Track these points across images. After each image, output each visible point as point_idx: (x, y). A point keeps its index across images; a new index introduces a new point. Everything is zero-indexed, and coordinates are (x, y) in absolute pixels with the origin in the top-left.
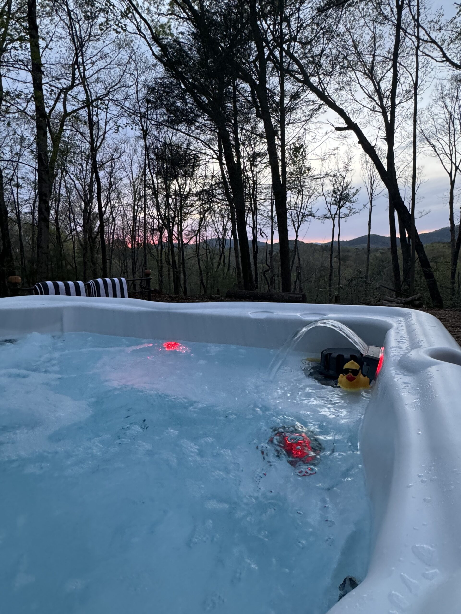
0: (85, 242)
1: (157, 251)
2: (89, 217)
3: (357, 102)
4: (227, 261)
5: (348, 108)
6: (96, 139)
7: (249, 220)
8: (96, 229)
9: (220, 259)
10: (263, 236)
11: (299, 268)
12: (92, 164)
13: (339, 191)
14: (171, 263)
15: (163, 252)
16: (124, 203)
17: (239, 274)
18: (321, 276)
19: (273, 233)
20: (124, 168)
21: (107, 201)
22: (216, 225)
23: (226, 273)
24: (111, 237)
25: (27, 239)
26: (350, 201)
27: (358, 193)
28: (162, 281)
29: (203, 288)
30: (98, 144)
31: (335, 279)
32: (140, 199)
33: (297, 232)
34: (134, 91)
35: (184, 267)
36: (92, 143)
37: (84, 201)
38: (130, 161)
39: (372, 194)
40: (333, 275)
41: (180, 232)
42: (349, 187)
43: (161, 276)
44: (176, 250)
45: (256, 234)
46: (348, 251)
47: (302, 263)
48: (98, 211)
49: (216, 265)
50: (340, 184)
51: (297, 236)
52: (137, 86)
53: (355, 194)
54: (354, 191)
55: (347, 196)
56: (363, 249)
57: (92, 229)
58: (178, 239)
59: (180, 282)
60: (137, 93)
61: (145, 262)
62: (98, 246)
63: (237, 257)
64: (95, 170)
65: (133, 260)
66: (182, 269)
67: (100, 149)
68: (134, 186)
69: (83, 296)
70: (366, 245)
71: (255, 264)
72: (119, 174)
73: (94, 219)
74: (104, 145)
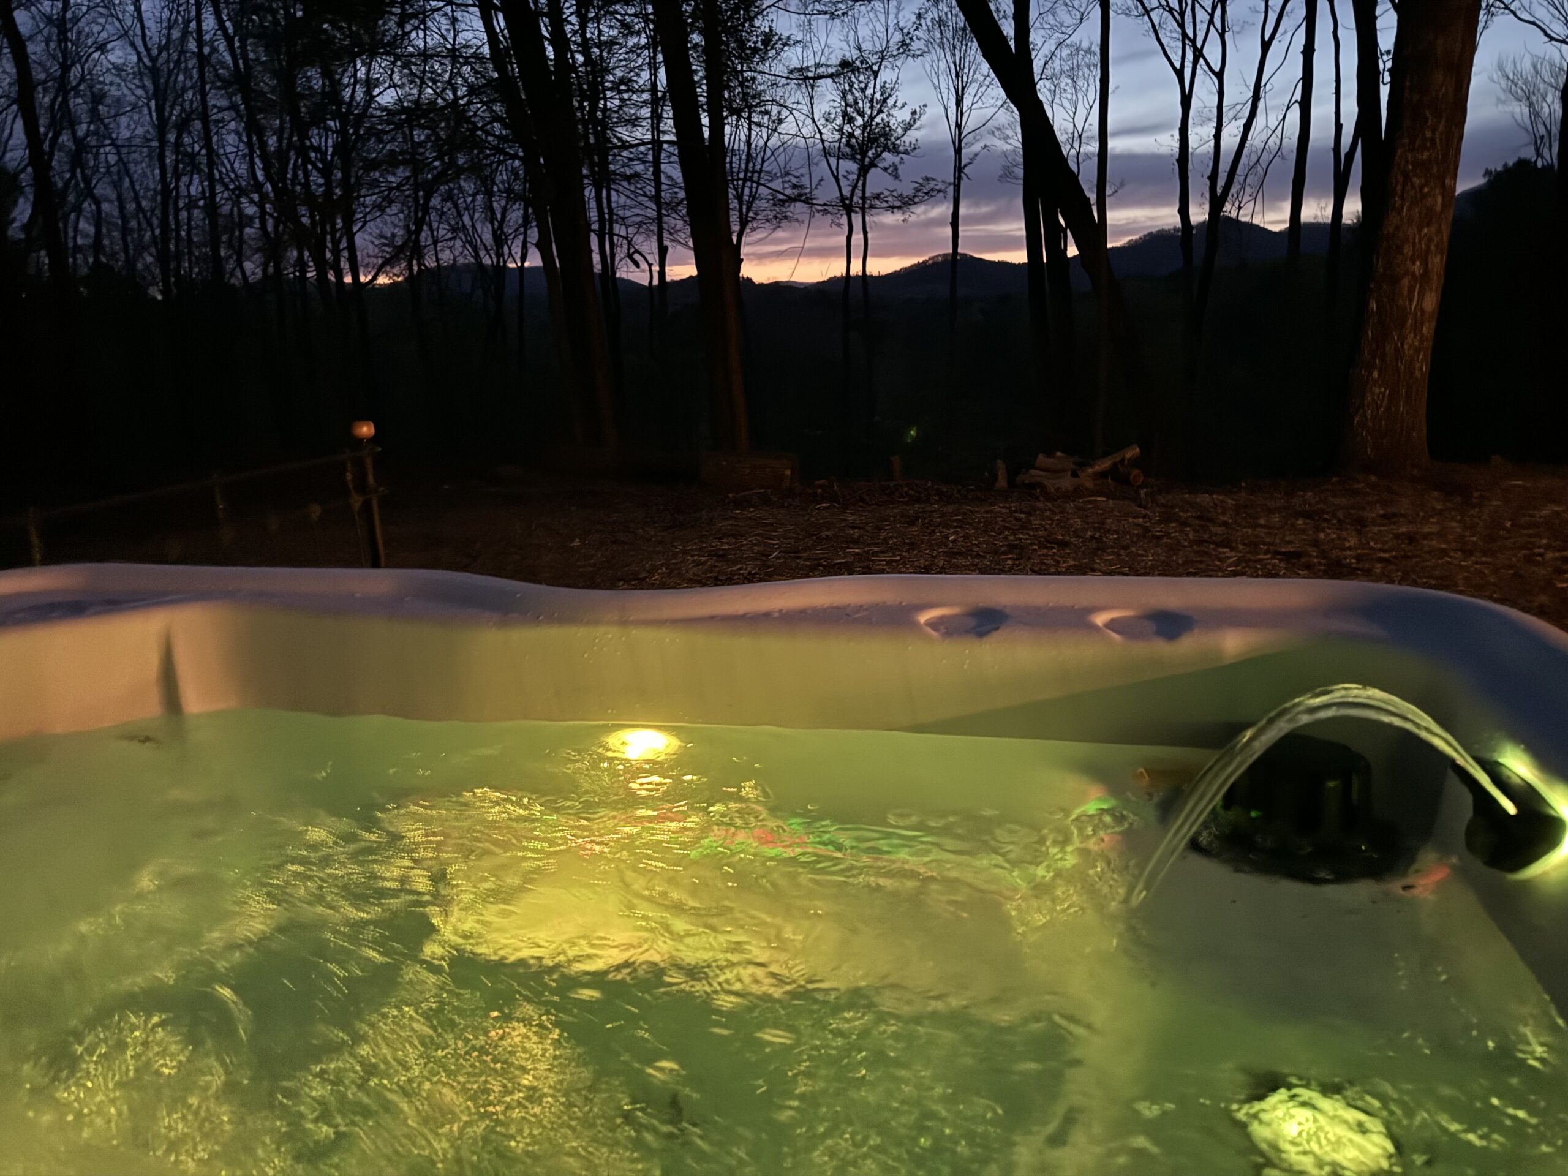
10: (637, 265)
13: (861, 113)
19: (662, 251)
27: (918, 124)
39: (959, 126)
42: (890, 102)
45: (614, 255)
70: (944, 289)
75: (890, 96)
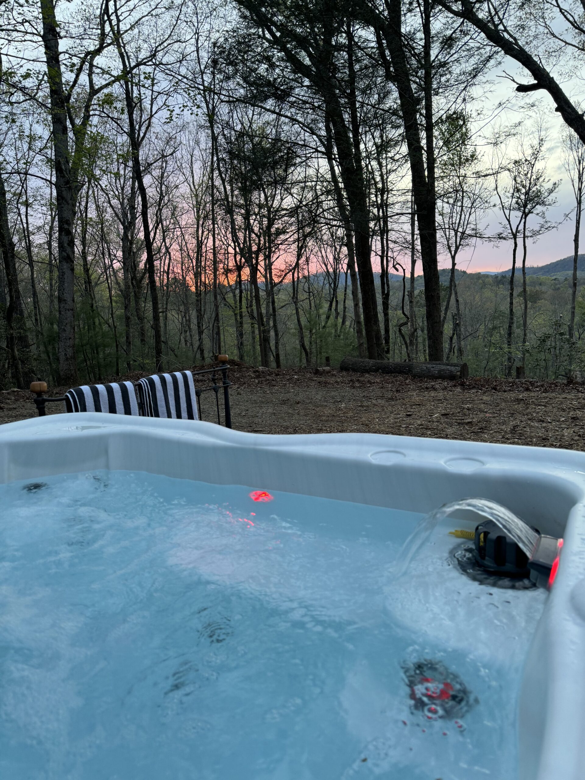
0: (127, 286)
1: (235, 296)
2: (131, 248)
3: (555, 36)
4: (341, 307)
5: (539, 49)
6: (137, 127)
7: (376, 244)
8: (142, 265)
9: (331, 305)
10: (397, 270)
11: (457, 317)
12: (133, 167)
13: (524, 187)
14: (255, 315)
15: (244, 299)
16: (183, 223)
17: (359, 332)
18: (494, 328)
19: (414, 262)
20: (180, 168)
21: (157, 221)
22: (323, 252)
23: (339, 328)
24: (165, 277)
25: (42, 285)
26: (543, 203)
27: (557, 190)
28: (242, 344)
29: (304, 353)
30: (142, 135)
31: (518, 331)
32: (206, 218)
33: (453, 258)
34: (194, 48)
35: (275, 321)
36: (132, 134)
37: (123, 224)
38: (189, 157)
39: (580, 189)
40: (515, 325)
41: (269, 267)
42: (541, 180)
43: (241, 335)
44: (262, 294)
45: (387, 266)
46: (540, 284)
47: (462, 307)
48: (143, 238)
49: (323, 317)
50: (526, 175)
51: (454, 264)
52: (197, 40)
53: (551, 191)
54: (549, 185)
55: (538, 194)
56: (566, 279)
57: (135, 265)
58: (265, 277)
59: (269, 344)
60: (197, 51)
61: (217, 315)
62: (146, 290)
63: (356, 305)
64: (138, 176)
65: (199, 311)
66: (271, 323)
67: (144, 142)
68: (197, 196)
69: (135, 415)
70: (571, 272)
71: (386, 314)
72: (173, 180)
73: (139, 249)
74: (151, 135)
75: (541, 176)
